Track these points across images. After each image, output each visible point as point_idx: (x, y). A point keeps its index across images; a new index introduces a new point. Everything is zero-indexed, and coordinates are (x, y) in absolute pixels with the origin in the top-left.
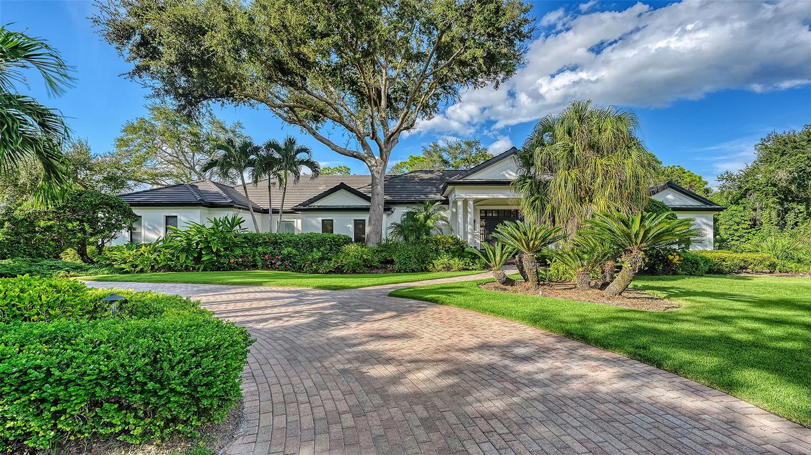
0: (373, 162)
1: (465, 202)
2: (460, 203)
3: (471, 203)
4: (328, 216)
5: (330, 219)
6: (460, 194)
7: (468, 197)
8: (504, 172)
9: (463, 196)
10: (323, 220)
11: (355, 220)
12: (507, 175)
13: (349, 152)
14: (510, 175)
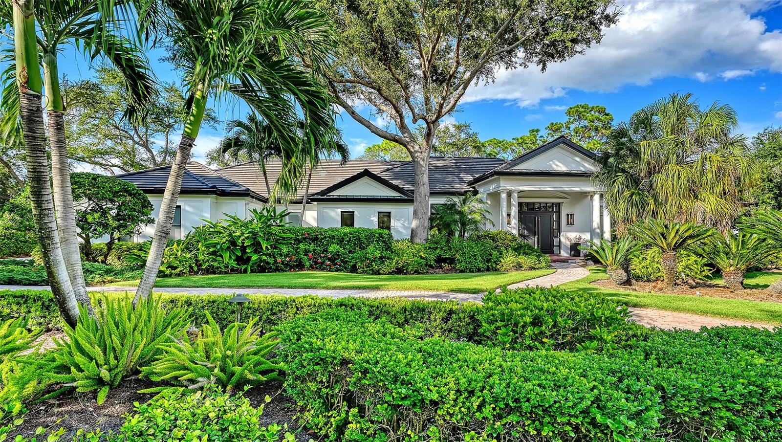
0: (417, 148)
1: (509, 194)
2: (504, 196)
3: (516, 195)
4: (348, 207)
5: (351, 210)
6: (506, 184)
7: (514, 189)
8: (551, 162)
9: (509, 188)
10: (342, 212)
11: (379, 212)
12: (554, 166)
13: (390, 135)
14: (557, 165)
